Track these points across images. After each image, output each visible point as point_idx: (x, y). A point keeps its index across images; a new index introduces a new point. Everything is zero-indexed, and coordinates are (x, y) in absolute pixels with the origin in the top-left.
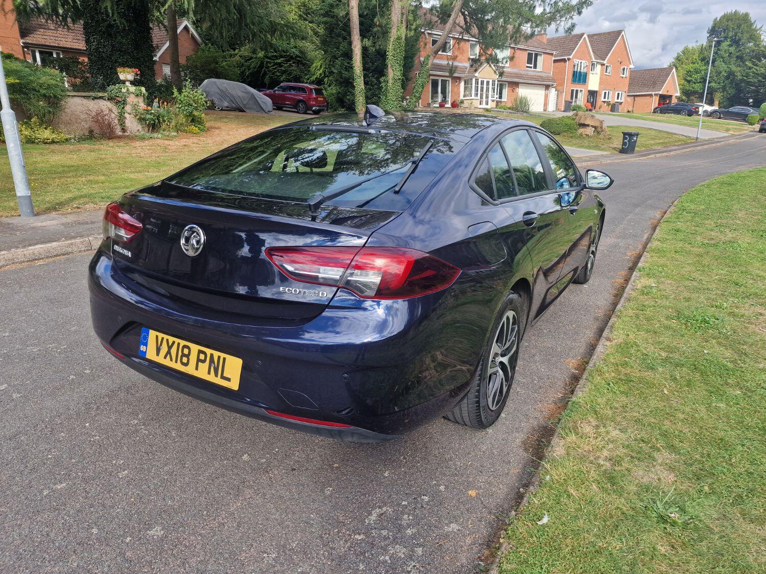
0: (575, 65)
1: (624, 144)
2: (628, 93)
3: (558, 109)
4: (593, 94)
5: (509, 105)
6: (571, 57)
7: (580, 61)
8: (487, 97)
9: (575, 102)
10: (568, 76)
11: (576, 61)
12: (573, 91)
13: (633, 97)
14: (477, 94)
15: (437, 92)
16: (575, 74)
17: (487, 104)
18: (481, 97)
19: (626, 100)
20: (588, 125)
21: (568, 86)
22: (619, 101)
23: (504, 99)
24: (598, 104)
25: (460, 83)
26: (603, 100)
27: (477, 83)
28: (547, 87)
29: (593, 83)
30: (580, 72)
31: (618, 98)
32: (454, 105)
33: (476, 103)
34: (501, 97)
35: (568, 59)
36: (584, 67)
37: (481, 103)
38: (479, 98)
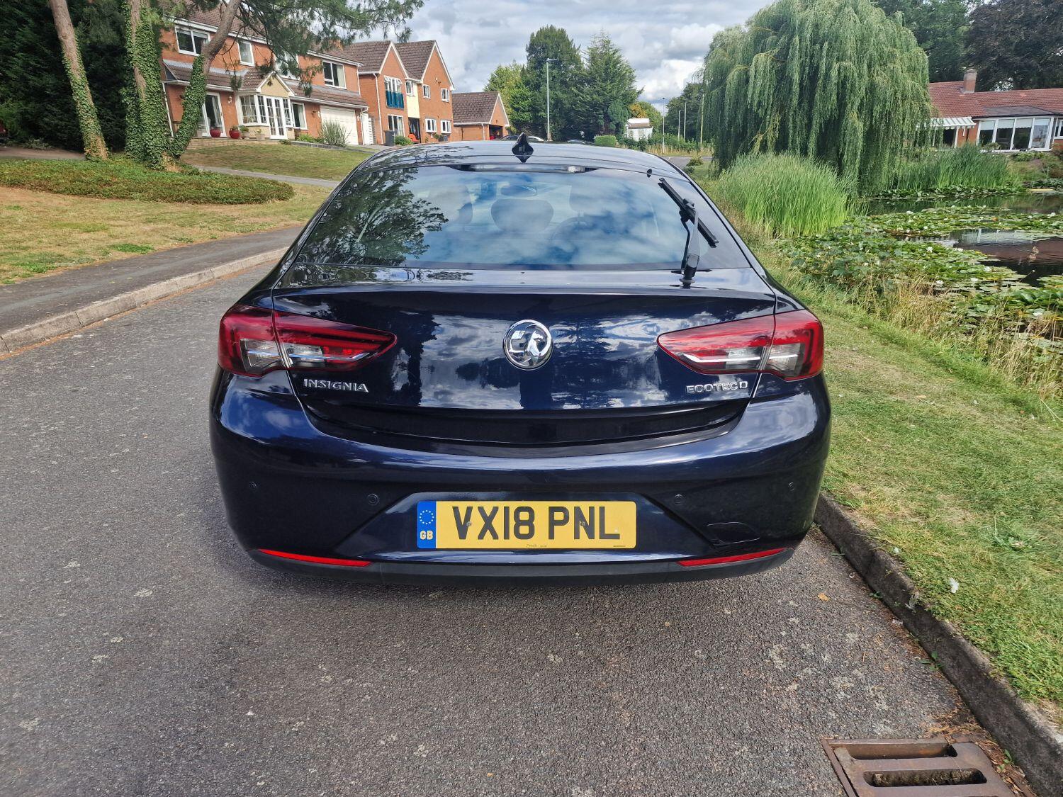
0: (386, 84)
2: (454, 122)
3: (376, 142)
4: (414, 123)
6: (380, 72)
7: (392, 79)
8: (280, 124)
9: (396, 132)
10: (381, 99)
11: (388, 78)
12: (390, 117)
13: (460, 128)
14: (265, 119)
16: (388, 95)
17: (281, 132)
18: (272, 123)
19: (453, 131)
21: (385, 112)
22: (446, 132)
23: (304, 126)
24: (424, 136)
25: (233, 100)
26: (426, 131)
27: (261, 102)
28: (358, 111)
29: (413, 108)
30: (394, 93)
31: (444, 129)
32: (234, 134)
33: (266, 132)
34: (298, 124)
35: (377, 74)
36: (398, 87)
37: (273, 131)
38: (268, 124)
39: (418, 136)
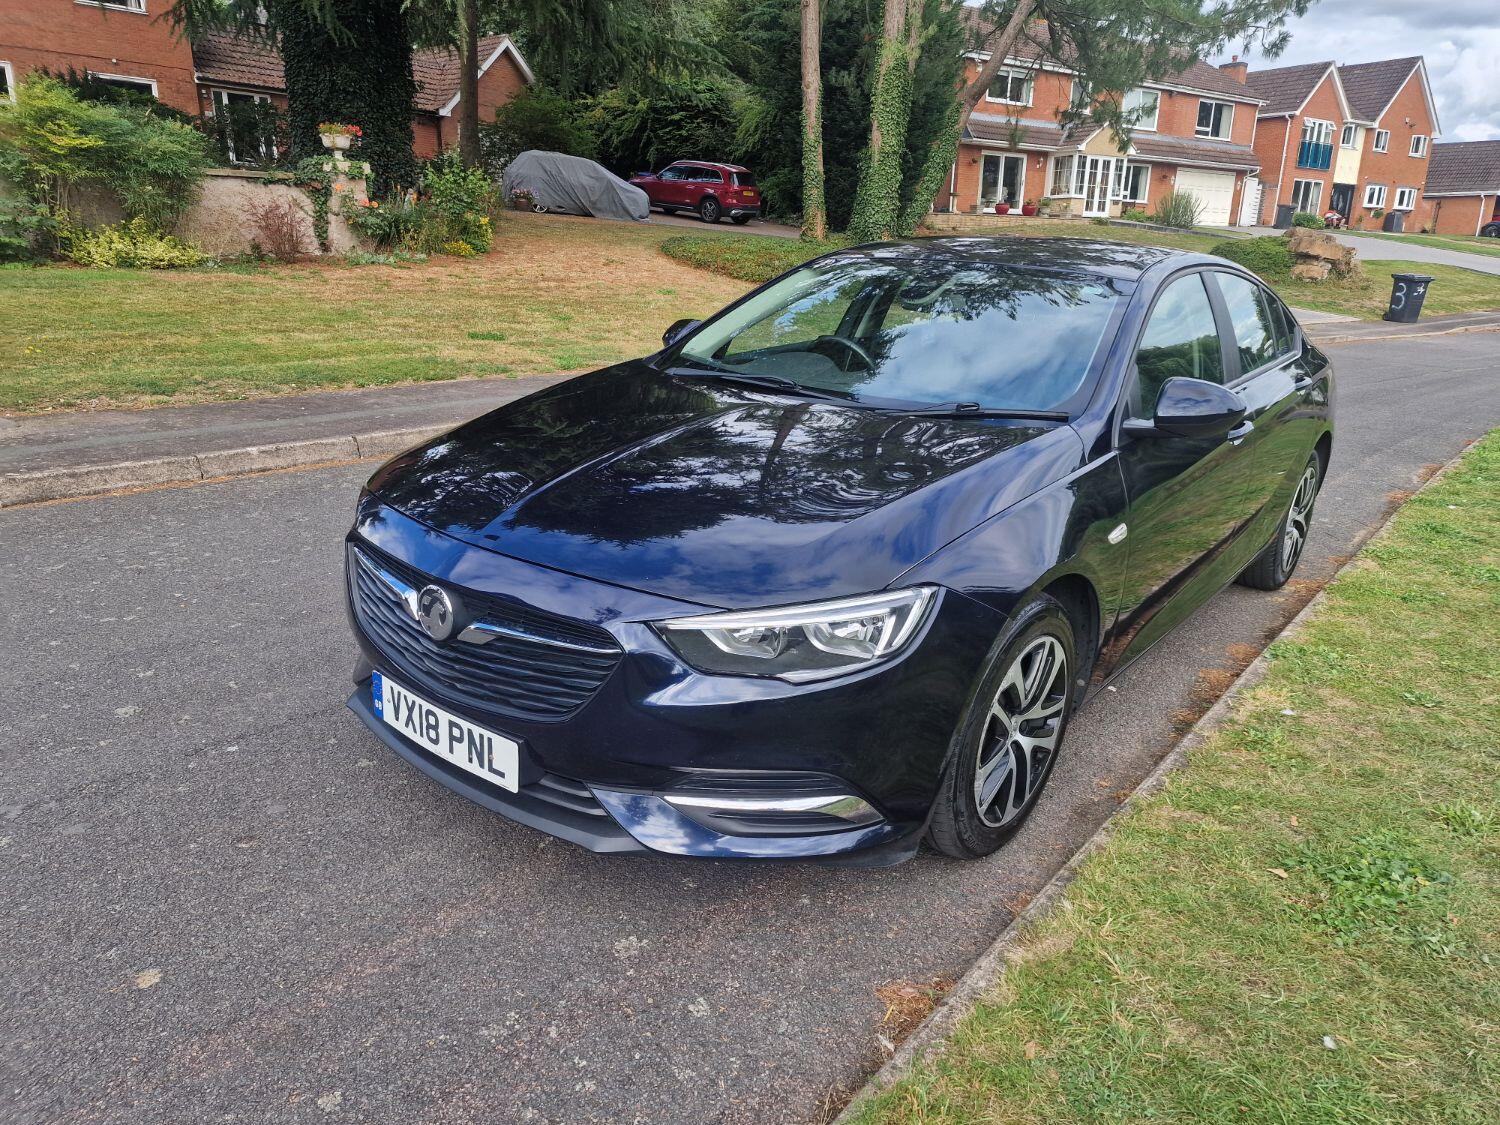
0: (1305, 131)
1: (1395, 300)
2: (1426, 191)
3: (1261, 222)
4: (1344, 191)
5: (1149, 212)
6: (1297, 113)
7: (1318, 122)
8: (1104, 192)
9: (1304, 208)
10: (1288, 153)
11: (1309, 122)
12: (1298, 184)
13: (1435, 203)
14: (1081, 188)
15: (995, 183)
16: (1304, 148)
17: (1102, 207)
18: (1091, 194)
19: (1418, 205)
20: (1316, 258)
21: (1289, 173)
22: (1404, 207)
23: (1143, 198)
24: (1355, 214)
25: (1045, 163)
26: (1366, 204)
27: (1082, 164)
28: (1240, 174)
29: (1347, 168)
30: (1317, 145)
31: (1401, 203)
32: (1030, 210)
33: (1077, 208)
34: (1134, 194)
35: (1291, 117)
36: (1327, 134)
37: (1089, 207)
38: (1084, 195)
39: (1346, 213)
